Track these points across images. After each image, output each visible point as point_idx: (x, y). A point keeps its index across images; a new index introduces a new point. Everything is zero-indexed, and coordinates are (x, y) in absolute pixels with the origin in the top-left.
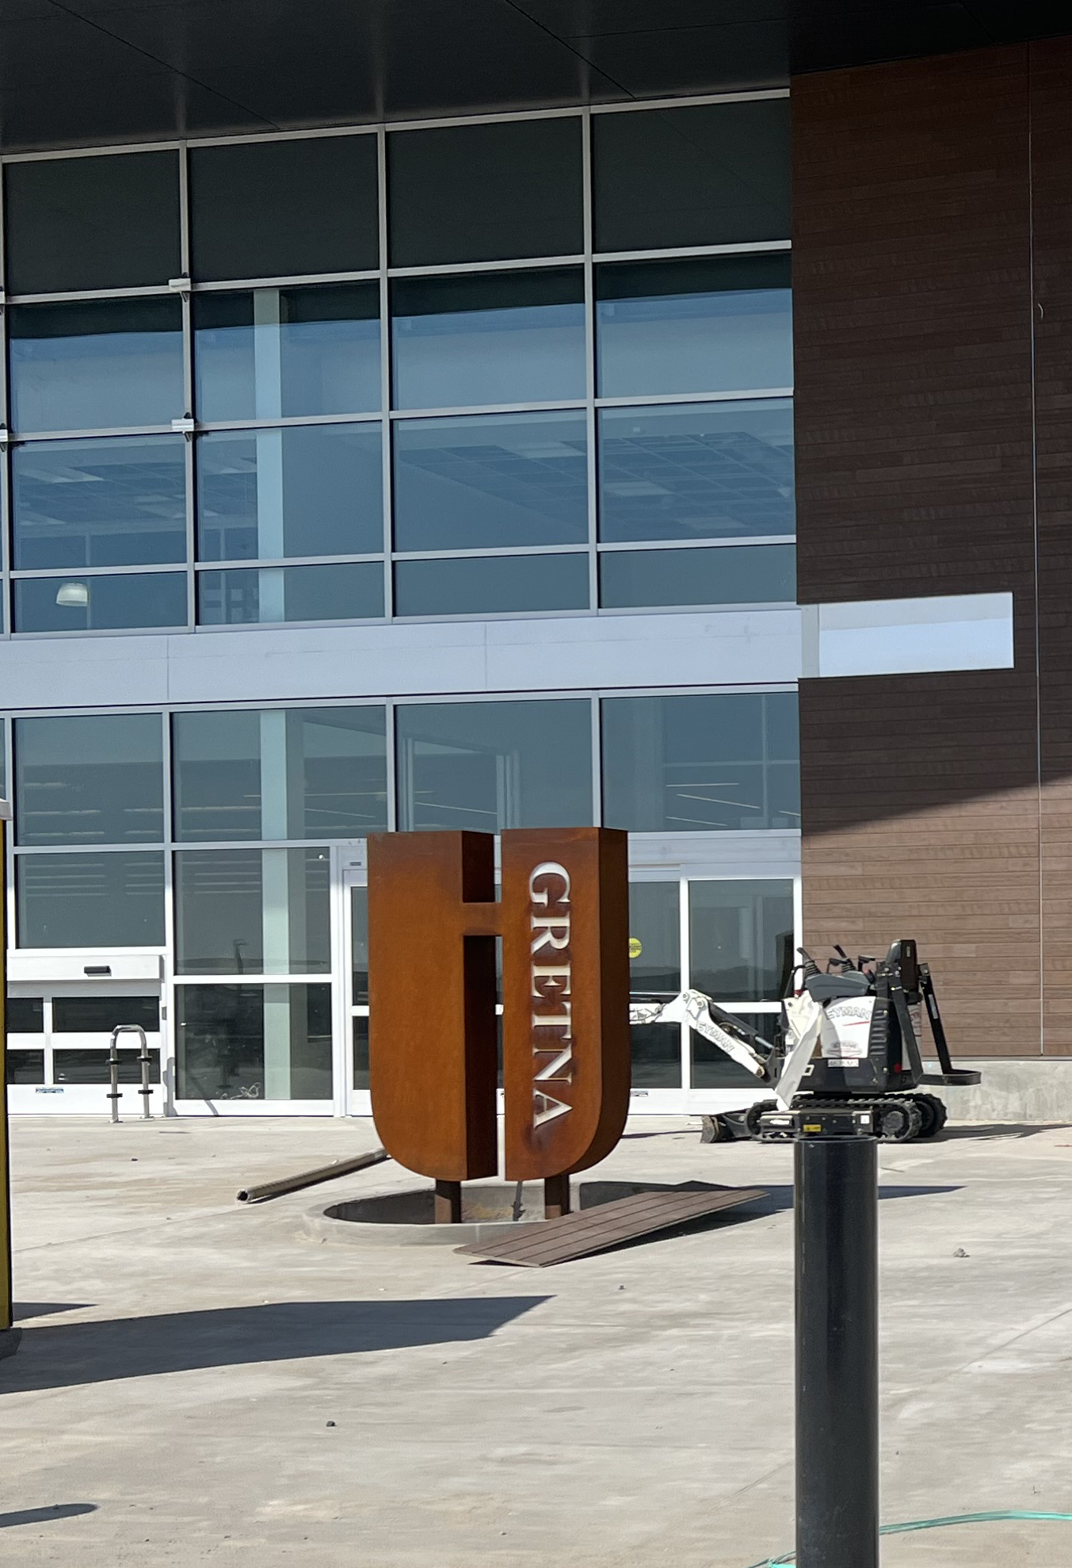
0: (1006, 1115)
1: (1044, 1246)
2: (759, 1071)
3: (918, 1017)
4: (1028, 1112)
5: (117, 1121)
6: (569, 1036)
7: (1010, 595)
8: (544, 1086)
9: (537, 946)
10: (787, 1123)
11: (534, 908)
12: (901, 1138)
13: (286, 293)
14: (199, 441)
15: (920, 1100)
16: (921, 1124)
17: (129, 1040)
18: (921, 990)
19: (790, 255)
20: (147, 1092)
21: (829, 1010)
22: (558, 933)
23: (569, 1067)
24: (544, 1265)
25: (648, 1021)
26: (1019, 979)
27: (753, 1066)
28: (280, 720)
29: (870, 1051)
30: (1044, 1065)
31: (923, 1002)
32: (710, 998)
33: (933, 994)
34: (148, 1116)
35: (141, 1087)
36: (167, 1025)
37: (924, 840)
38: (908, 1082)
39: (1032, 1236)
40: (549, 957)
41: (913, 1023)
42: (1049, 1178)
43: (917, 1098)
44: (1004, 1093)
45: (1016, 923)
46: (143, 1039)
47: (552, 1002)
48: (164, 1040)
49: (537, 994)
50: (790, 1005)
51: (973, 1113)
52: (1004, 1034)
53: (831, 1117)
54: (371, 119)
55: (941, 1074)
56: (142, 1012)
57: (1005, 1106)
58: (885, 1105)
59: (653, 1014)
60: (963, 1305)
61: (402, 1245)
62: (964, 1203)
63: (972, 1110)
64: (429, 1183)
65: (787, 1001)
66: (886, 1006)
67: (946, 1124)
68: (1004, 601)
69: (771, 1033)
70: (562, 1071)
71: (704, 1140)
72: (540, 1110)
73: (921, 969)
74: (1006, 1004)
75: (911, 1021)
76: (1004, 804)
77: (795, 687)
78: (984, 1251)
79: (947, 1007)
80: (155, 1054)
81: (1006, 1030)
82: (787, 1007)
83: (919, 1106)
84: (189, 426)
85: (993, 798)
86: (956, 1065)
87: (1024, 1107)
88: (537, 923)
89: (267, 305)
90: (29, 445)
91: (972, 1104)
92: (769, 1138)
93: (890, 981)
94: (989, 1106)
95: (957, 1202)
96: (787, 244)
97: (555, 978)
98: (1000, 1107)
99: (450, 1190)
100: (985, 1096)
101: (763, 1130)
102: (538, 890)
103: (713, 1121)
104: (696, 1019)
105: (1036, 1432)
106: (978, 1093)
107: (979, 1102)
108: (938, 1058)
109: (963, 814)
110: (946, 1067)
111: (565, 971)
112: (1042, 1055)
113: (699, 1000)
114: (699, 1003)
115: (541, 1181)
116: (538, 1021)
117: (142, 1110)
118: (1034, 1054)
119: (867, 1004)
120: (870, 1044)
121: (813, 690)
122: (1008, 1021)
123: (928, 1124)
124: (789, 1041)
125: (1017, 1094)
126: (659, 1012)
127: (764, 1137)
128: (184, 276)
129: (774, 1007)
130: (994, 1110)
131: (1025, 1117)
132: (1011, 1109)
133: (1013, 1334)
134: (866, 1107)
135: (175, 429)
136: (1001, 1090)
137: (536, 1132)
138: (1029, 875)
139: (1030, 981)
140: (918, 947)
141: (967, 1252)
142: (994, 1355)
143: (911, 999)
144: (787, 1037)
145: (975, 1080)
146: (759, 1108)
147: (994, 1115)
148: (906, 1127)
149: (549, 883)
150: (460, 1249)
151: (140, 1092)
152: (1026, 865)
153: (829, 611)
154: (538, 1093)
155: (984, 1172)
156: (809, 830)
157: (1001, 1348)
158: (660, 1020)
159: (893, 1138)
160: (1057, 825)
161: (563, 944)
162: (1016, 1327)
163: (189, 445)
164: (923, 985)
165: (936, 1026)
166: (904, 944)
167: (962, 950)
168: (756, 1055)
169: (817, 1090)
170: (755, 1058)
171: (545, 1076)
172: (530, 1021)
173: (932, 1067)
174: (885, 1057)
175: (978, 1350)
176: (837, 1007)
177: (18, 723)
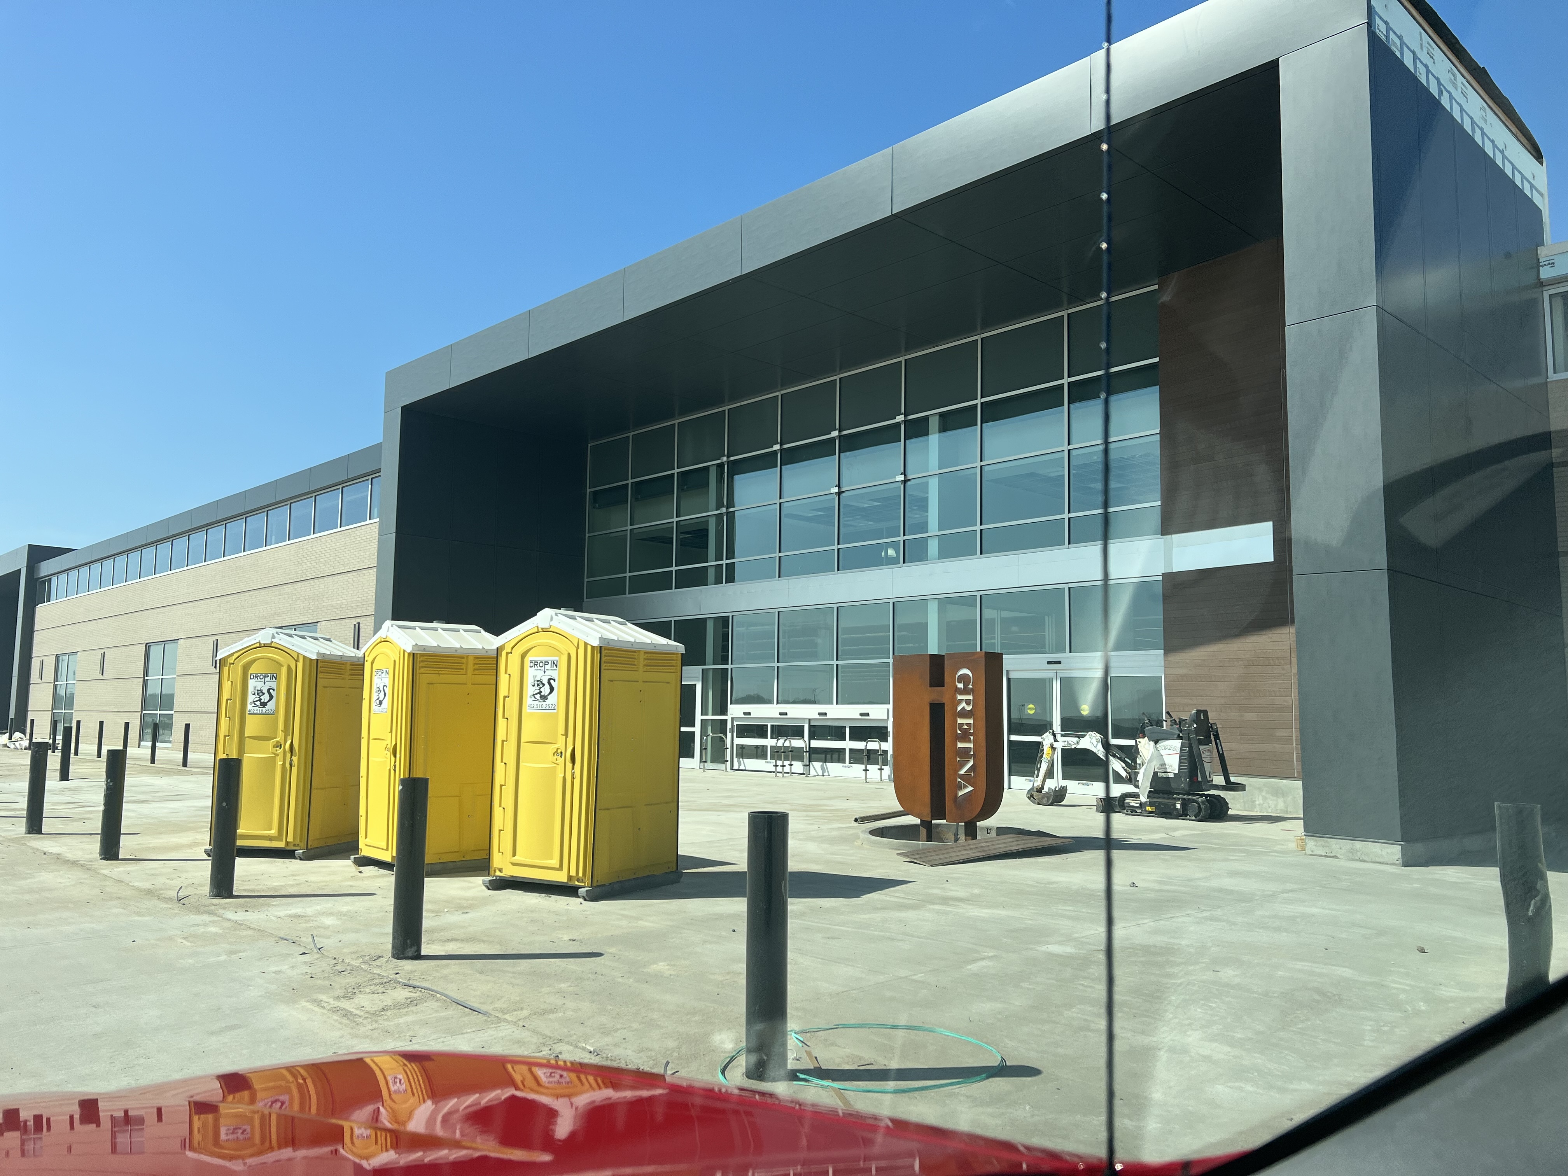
0: (1276, 810)
2: (1126, 776)
3: (1208, 753)
4: (1289, 810)
5: (867, 782)
6: (972, 753)
7: (1271, 523)
8: (961, 776)
9: (959, 708)
10: (1138, 805)
11: (957, 690)
12: (1198, 818)
13: (941, 415)
14: (906, 485)
15: (1211, 798)
16: (1209, 811)
17: (873, 745)
18: (1212, 737)
19: (1157, 365)
20: (881, 769)
21: (1158, 746)
22: (968, 702)
23: (973, 768)
24: (932, 866)
25: (1073, 747)
26: (1281, 733)
27: (1124, 774)
28: (936, 603)
29: (1180, 769)
31: (1214, 743)
32: (1102, 737)
33: (1219, 739)
34: (881, 780)
35: (878, 767)
36: (890, 739)
37: (1228, 655)
38: (1203, 787)
39: (1190, 880)
40: (964, 714)
41: (1206, 755)
43: (1207, 796)
44: (1275, 798)
45: (1278, 701)
46: (880, 745)
47: (965, 737)
48: (888, 746)
49: (959, 732)
50: (1140, 742)
53: (1160, 803)
54: (974, 334)
55: (1225, 784)
56: (880, 733)
57: (1276, 805)
58: (1189, 799)
59: (1075, 744)
61: (890, 849)
63: (1257, 806)
64: (918, 821)
65: (1138, 740)
66: (1187, 745)
67: (1229, 813)
68: (1269, 526)
69: (1130, 755)
70: (969, 770)
71: (1097, 811)
72: (960, 789)
73: (1212, 726)
74: (1274, 747)
75: (1204, 754)
76: (1270, 635)
77: (1160, 578)
78: (1150, 885)
80: (885, 752)
81: (1274, 762)
82: (1138, 743)
83: (1210, 801)
84: (902, 478)
85: (1264, 633)
86: (1233, 779)
87: (1287, 807)
88: (959, 697)
89: (934, 423)
90: (846, 492)
91: (1257, 802)
92: (1129, 813)
93: (1189, 732)
94: (1267, 805)
95: (1180, 857)
96: (1157, 360)
97: (967, 724)
98: (1273, 806)
99: (926, 824)
100: (1249, 798)
101: (1127, 808)
102: (960, 682)
103: (1102, 801)
104: (1096, 747)
106: (1246, 797)
107: (1261, 802)
108: (1222, 774)
109: (1247, 641)
110: (1227, 780)
111: (971, 721)
112: (1295, 778)
113: (1097, 738)
114: (1097, 739)
115: (964, 824)
116: (960, 745)
117: (879, 777)
118: (1292, 777)
119: (1177, 743)
120: (1180, 766)
121: (1169, 577)
122: (1274, 756)
123: (1216, 812)
124: (1139, 761)
125: (1282, 799)
126: (1078, 743)
127: (1127, 812)
128: (902, 414)
129: (1131, 742)
130: (1269, 807)
131: (1287, 812)
132: (1279, 807)
134: (1179, 799)
135: (897, 480)
136: (1273, 796)
137: (958, 799)
138: (1283, 675)
139: (1287, 734)
140: (1210, 714)
141: (1139, 884)
143: (1207, 742)
144: (1138, 759)
145: (1241, 788)
146: (1124, 796)
147: (1270, 810)
148: (1200, 812)
149: (962, 678)
150: (899, 854)
151: (879, 769)
152: (1283, 669)
153: (1176, 538)
154: (959, 780)
156: (1169, 650)
158: (1079, 747)
159: (1194, 818)
161: (969, 708)
163: (902, 486)
164: (1213, 734)
165: (1222, 757)
166: (1199, 712)
167: (1249, 716)
168: (1126, 768)
169: (1156, 789)
170: (1125, 769)
171: (962, 772)
172: (956, 745)
173: (1219, 780)
174: (1187, 773)
176: (1163, 744)
177: (839, 608)
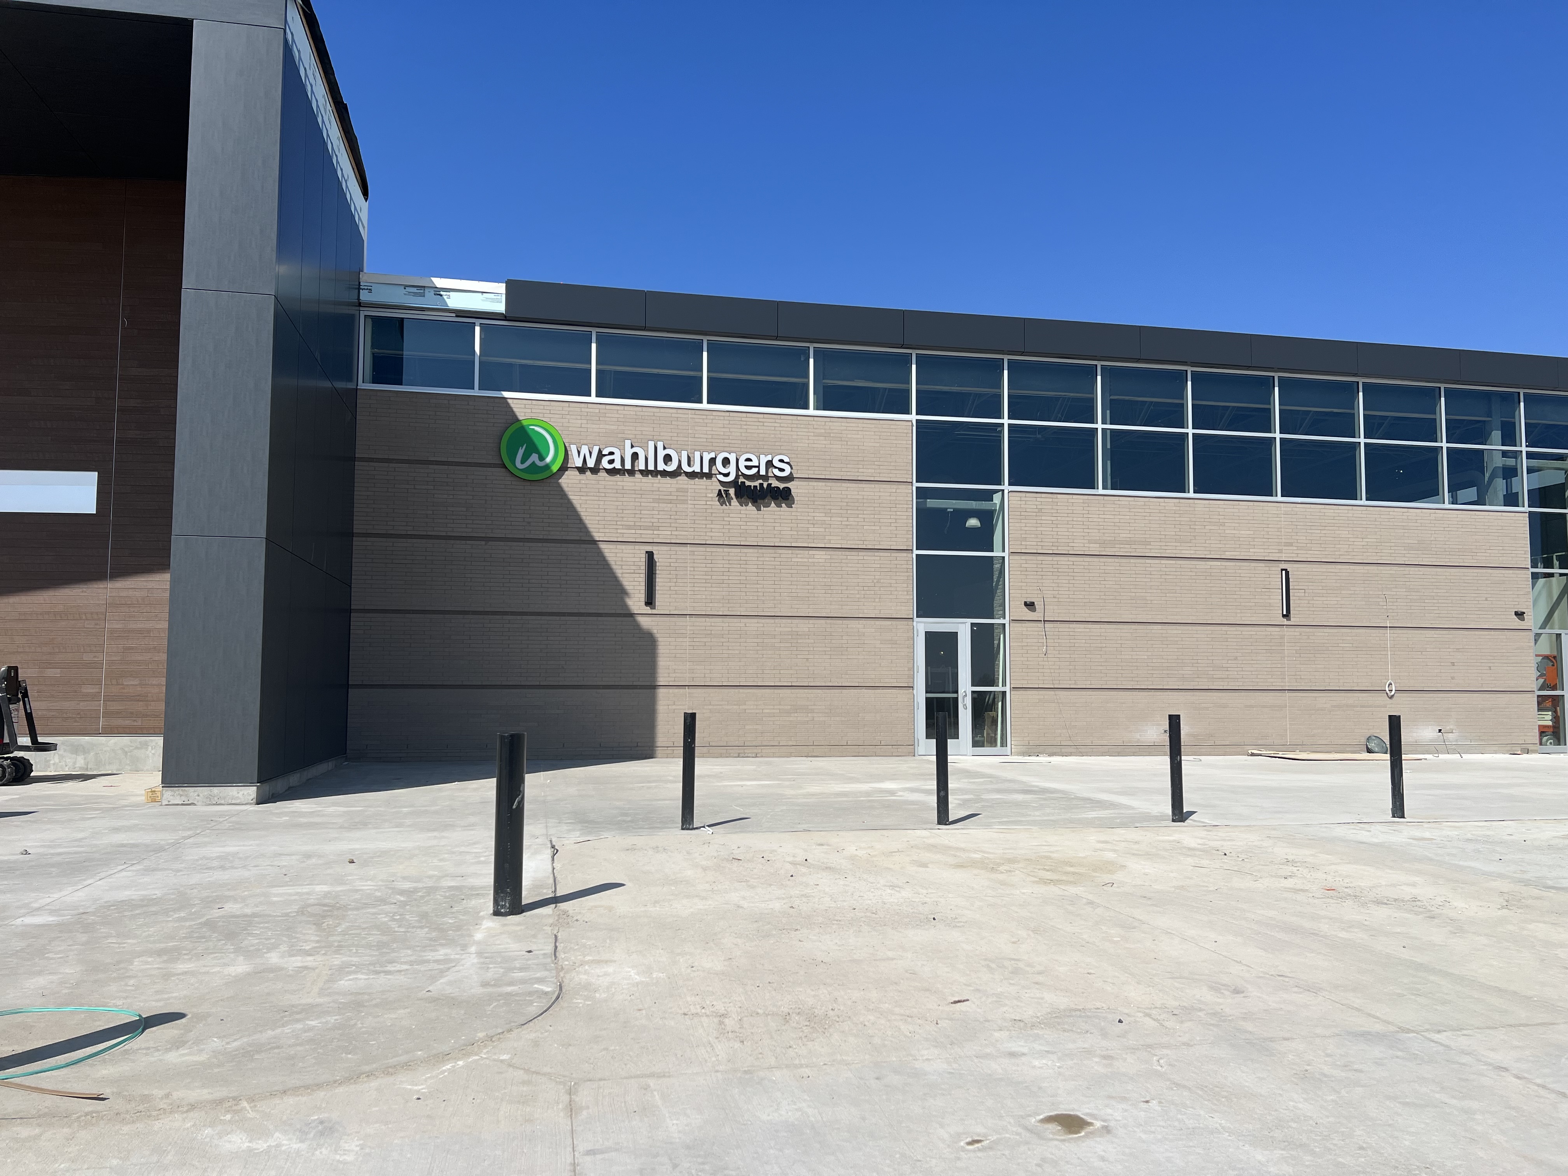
0: (75, 768)
1: (82, 846)
3: (17, 711)
4: (89, 767)
7: (96, 473)
15: (15, 760)
16: (15, 774)
18: (20, 696)
26: (88, 689)
30: (102, 739)
31: (21, 702)
33: (28, 698)
37: (30, 608)
38: (8, 749)
39: (76, 841)
41: (13, 715)
42: (95, 806)
43: (11, 759)
44: (74, 756)
45: (87, 657)
51: (52, 767)
52: (76, 721)
55: (31, 745)
57: (75, 763)
60: (19, 884)
62: (35, 822)
67: (32, 774)
68: (92, 477)
73: (21, 683)
74: (78, 704)
75: (11, 713)
76: (85, 590)
78: (41, 850)
79: (37, 705)
81: (77, 719)
83: (13, 764)
86: (40, 739)
87: (87, 764)
91: (52, 762)
94: (63, 763)
95: (30, 821)
98: (71, 764)
100: (61, 757)
105: (52, 959)
106: (57, 757)
107: (57, 761)
108: (29, 736)
109: (58, 594)
110: (34, 740)
112: (100, 734)
118: (97, 733)
122: (79, 714)
123: (20, 774)
125: (83, 756)
130: (66, 766)
131: (85, 769)
132: (78, 765)
133: (49, 900)
136: (72, 754)
138: (99, 631)
139: (97, 690)
140: (19, 671)
141: (29, 851)
142: (34, 913)
143: (13, 700)
145: (53, 748)
148: (3, 776)
152: (96, 624)
155: (52, 803)
157: (38, 909)
160: (118, 603)
162: (51, 896)
164: (21, 693)
165: (29, 717)
166: (10, 669)
167: (51, 672)
173: (24, 741)
175: (23, 911)
